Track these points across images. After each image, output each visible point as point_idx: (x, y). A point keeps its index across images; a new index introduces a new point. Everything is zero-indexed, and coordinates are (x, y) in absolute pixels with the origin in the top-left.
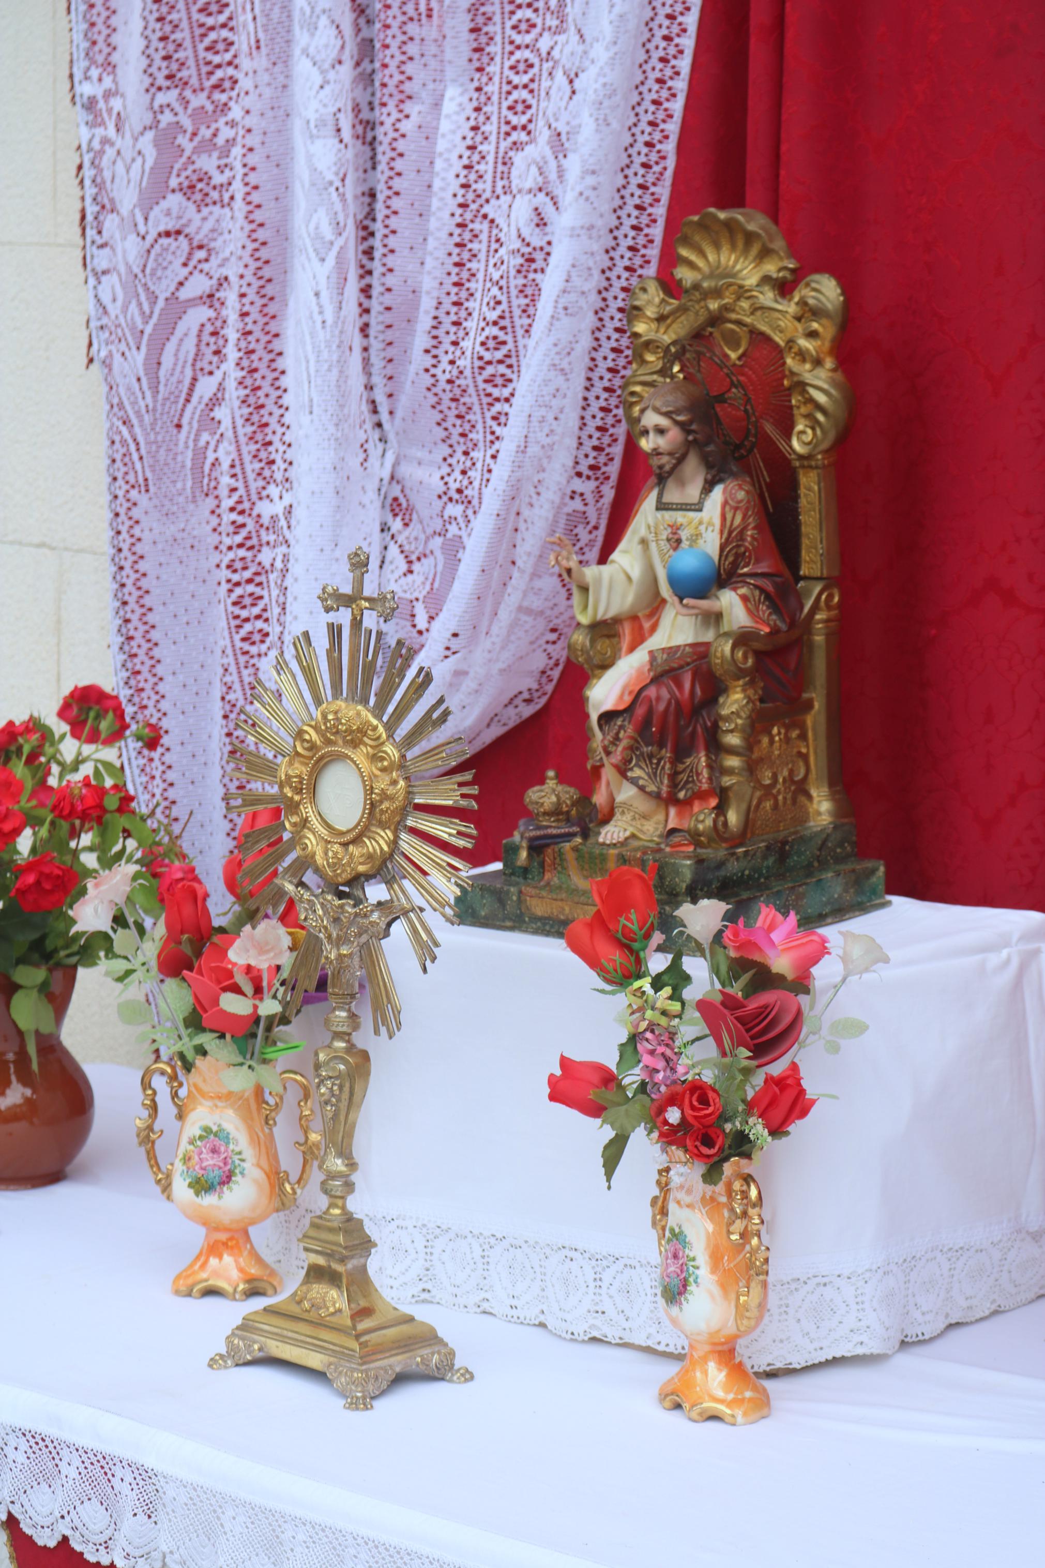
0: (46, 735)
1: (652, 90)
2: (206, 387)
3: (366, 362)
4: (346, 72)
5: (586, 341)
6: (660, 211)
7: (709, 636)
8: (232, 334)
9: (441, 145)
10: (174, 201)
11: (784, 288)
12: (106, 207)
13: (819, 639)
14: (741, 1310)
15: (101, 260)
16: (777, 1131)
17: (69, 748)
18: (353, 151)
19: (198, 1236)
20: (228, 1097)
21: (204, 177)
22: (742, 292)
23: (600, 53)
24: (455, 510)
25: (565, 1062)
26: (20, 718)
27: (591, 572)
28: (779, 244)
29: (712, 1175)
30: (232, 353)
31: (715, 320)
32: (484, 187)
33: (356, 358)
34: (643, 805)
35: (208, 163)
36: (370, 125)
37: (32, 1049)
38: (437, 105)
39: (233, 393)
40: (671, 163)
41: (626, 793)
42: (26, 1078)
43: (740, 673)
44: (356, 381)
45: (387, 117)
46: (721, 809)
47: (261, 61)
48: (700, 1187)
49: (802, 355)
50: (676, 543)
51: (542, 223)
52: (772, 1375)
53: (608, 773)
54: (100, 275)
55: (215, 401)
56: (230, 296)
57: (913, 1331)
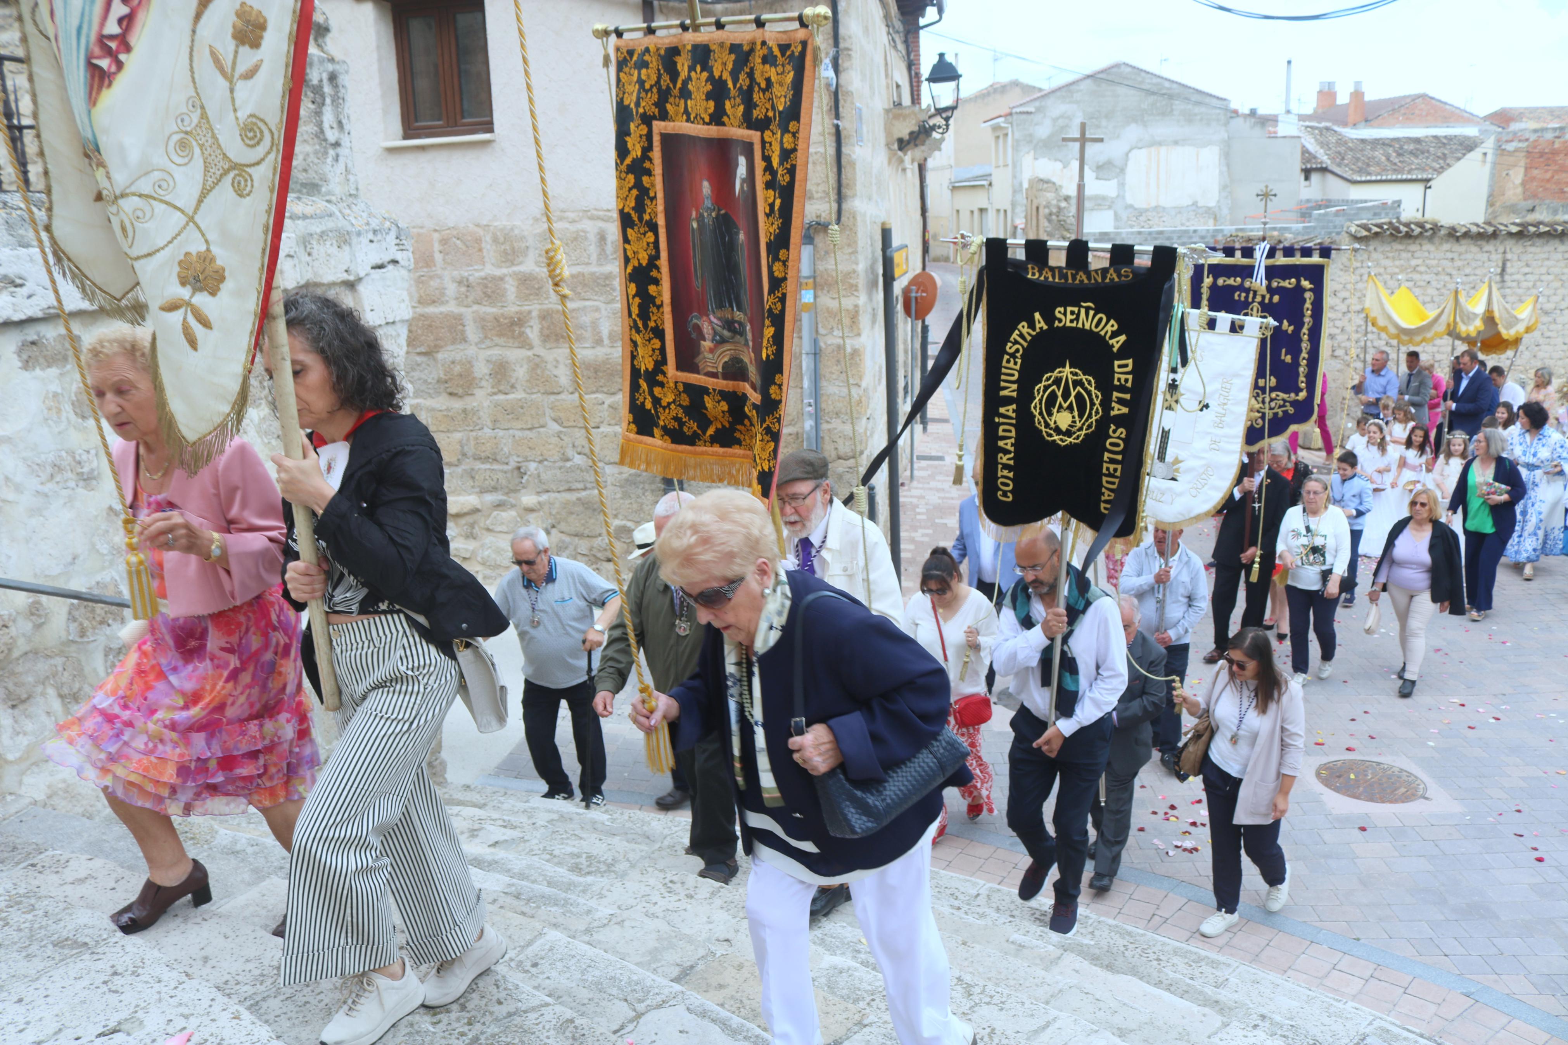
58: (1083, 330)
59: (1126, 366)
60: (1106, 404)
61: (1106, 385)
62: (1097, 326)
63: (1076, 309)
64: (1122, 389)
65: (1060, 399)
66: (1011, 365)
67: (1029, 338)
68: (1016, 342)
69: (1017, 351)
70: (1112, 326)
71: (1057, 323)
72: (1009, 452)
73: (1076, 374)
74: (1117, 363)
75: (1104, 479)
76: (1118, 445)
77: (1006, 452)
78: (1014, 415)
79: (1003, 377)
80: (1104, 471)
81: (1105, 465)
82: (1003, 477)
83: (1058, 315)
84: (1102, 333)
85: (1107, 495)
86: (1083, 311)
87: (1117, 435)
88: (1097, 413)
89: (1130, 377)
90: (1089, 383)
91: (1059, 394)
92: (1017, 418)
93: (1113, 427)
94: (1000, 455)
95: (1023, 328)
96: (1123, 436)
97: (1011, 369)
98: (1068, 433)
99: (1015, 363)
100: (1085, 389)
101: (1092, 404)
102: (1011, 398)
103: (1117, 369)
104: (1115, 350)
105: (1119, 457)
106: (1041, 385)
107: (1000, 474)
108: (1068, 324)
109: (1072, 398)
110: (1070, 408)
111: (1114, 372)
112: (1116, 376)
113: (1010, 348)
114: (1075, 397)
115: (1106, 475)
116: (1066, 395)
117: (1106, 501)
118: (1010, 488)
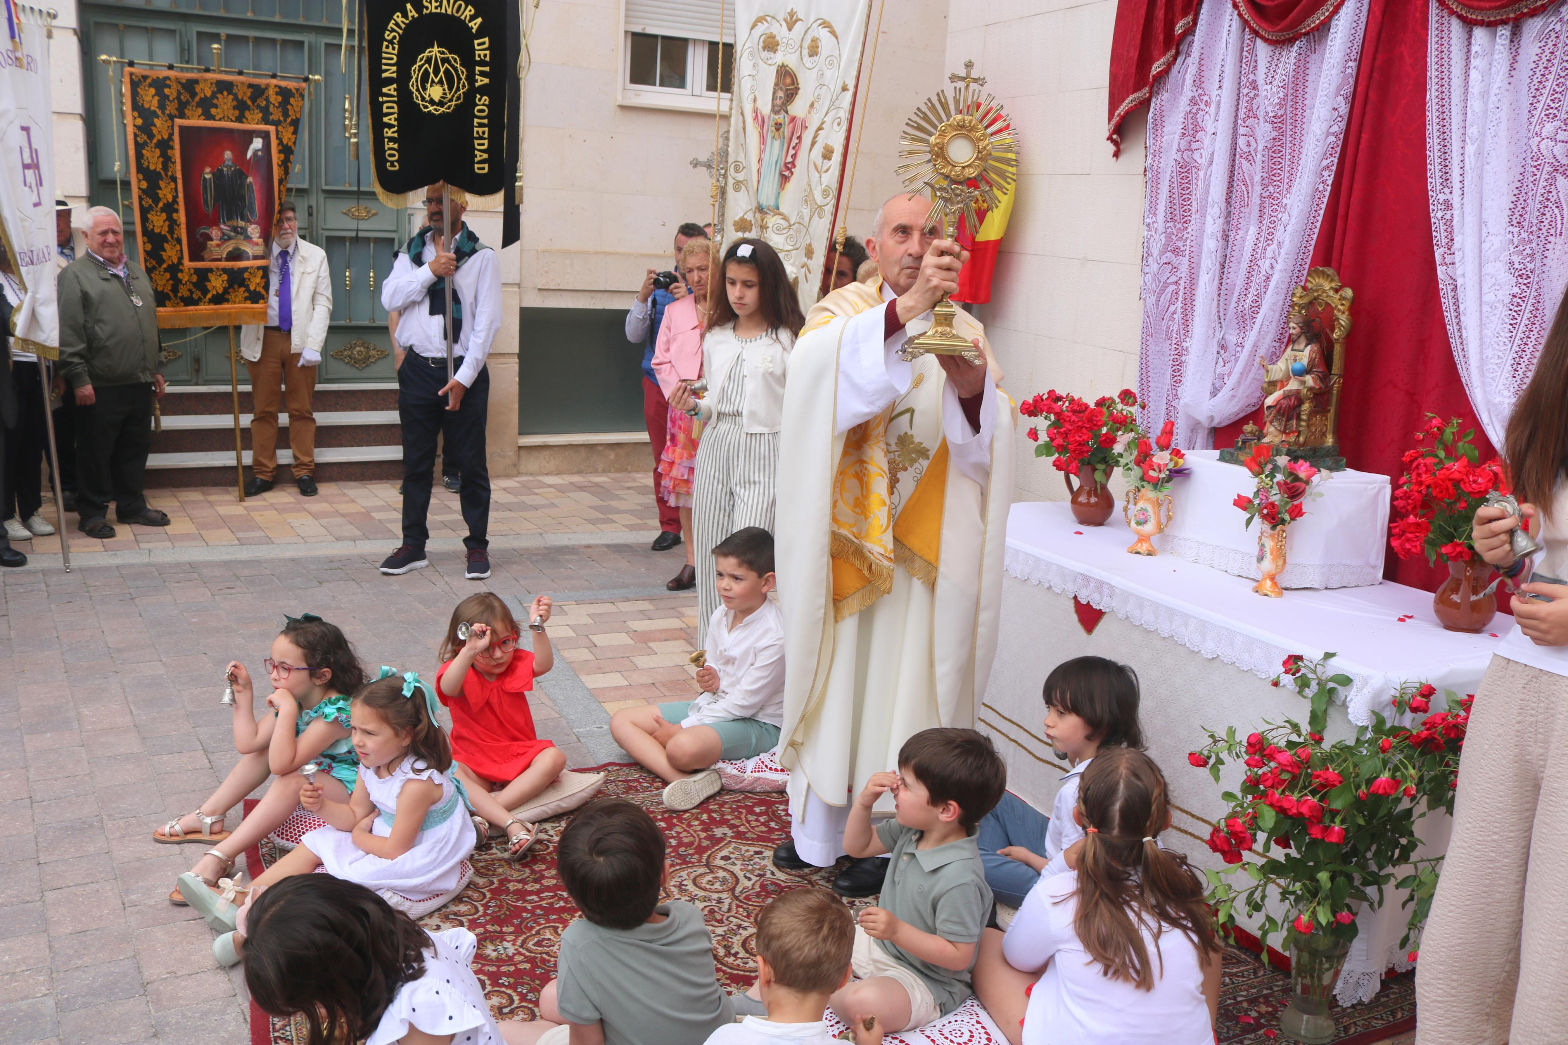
0: (1113, 401)
1: (1308, 232)
2: (1172, 308)
3: (1218, 305)
4: (1222, 220)
5: (1281, 303)
6: (1307, 266)
7: (1301, 388)
8: (1181, 293)
9: (1247, 243)
10: (1169, 254)
11: (1337, 291)
12: (1149, 255)
14: (1277, 566)
15: (1147, 270)
16: (1293, 519)
17: (1120, 406)
18: (1222, 242)
19: (1136, 538)
20: (1149, 500)
21: (1178, 248)
22: (1324, 291)
23: (1293, 220)
24: (1239, 349)
25: (1239, 495)
26: (1107, 396)
27: (1270, 367)
28: (1337, 278)
29: (1274, 528)
30: (1180, 299)
31: (1316, 298)
32: (1258, 256)
33: (1215, 303)
34: (1276, 433)
35: (1180, 244)
36: (1227, 236)
37: (1099, 487)
38: (1247, 231)
39: (1179, 311)
40: (1311, 253)
41: (1271, 429)
42: (1096, 495)
43: (1308, 399)
44: (1214, 310)
45: (1232, 234)
46: (1298, 436)
47: (1198, 216)
48: (1270, 532)
49: (1339, 310)
50: (1295, 360)
51: (1272, 268)
52: (1287, 589)
53: (1268, 424)
54: (1145, 274)
55: (1174, 313)
56: (1182, 282)
57: (1330, 586)
58: (446, 15)
59: (484, 43)
60: (471, 79)
61: (469, 62)
62: (457, 12)
64: (482, 63)
65: (432, 75)
66: (390, 50)
67: (403, 26)
68: (393, 30)
69: (394, 37)
70: (470, 11)
71: (425, 11)
72: (393, 126)
73: (443, 53)
74: (476, 42)
75: (476, 142)
76: (483, 111)
77: (390, 126)
78: (395, 93)
79: (384, 61)
80: (475, 135)
81: (476, 130)
82: (390, 149)
83: (426, 4)
84: (463, 17)
85: (480, 156)
87: (482, 103)
88: (464, 86)
89: (488, 52)
90: (455, 61)
91: (431, 71)
92: (398, 96)
93: (478, 96)
94: (386, 130)
95: (398, 17)
96: (487, 103)
97: (390, 54)
98: (441, 104)
99: (394, 49)
100: (452, 66)
101: (459, 79)
102: (392, 78)
103: (477, 47)
104: (474, 31)
105: (486, 121)
106: (416, 66)
107: (387, 147)
108: (434, 10)
109: (441, 73)
110: (441, 82)
111: (475, 50)
112: (477, 53)
113: (388, 36)
114: (445, 72)
115: (477, 139)
116: (436, 72)
117: (479, 162)
118: (396, 158)
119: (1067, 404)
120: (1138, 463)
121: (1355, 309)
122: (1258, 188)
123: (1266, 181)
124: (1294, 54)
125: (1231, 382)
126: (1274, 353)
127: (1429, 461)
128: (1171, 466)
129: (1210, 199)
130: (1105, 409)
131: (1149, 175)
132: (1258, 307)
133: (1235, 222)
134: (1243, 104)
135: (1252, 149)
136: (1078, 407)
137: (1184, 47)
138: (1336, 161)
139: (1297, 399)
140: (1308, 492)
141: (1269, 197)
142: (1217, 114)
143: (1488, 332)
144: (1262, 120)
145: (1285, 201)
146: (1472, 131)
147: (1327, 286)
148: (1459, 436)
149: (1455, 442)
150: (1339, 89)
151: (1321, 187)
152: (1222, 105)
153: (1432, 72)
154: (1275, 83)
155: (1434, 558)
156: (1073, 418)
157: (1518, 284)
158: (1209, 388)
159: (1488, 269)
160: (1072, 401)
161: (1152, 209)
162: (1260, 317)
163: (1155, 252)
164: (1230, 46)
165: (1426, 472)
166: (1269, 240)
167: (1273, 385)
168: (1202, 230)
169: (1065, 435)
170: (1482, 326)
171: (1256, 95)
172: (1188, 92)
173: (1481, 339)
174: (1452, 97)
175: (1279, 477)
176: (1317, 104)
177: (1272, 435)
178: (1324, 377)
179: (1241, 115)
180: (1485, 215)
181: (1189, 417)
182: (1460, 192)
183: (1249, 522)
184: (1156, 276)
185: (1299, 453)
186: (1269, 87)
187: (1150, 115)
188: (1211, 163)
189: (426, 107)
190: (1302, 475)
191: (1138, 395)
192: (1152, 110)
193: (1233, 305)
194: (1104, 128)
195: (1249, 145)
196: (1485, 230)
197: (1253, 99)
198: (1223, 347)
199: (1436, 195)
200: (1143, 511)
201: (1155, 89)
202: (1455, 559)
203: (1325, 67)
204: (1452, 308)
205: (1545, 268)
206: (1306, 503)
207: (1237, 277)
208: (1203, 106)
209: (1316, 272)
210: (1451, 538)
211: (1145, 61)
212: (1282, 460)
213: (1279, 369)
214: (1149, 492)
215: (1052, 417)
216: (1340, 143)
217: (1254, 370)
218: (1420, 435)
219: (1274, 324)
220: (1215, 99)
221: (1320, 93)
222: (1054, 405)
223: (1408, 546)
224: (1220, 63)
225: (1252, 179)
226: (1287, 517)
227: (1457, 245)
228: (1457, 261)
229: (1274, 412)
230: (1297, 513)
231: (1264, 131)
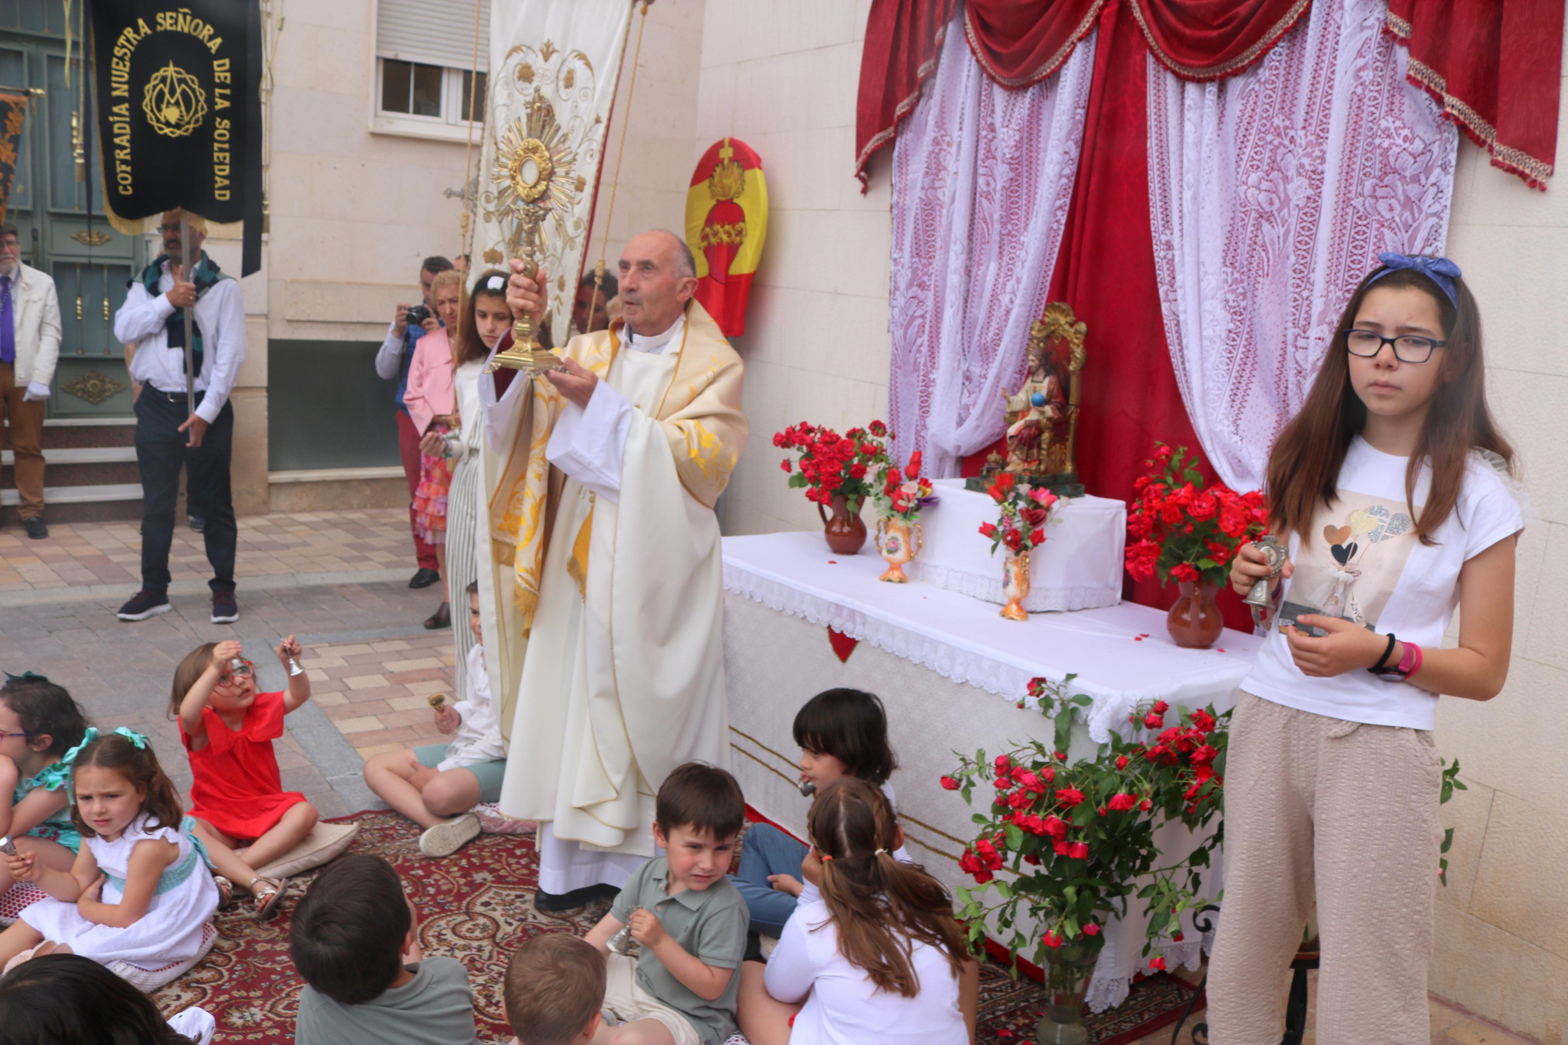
0: (864, 432)
1: (1044, 268)
2: (919, 341)
3: (963, 338)
4: (963, 257)
5: (1020, 336)
6: (1044, 301)
7: (1041, 418)
8: (927, 326)
9: (988, 278)
10: (915, 288)
11: (1072, 325)
12: (897, 288)
13: (1072, 422)
14: (1021, 591)
15: (894, 303)
16: (1035, 544)
17: (870, 437)
18: (964, 277)
19: (887, 566)
20: (899, 529)
21: (924, 282)
22: (1060, 325)
23: (1030, 257)
24: (982, 380)
25: (984, 524)
26: (858, 427)
27: (1011, 398)
28: (1071, 313)
29: (1017, 553)
31: (1053, 332)
32: (998, 291)
33: (959, 337)
34: (1018, 461)
35: (925, 279)
36: (970, 271)
37: (851, 516)
38: (988, 267)
39: (926, 343)
40: (1048, 289)
41: (1014, 458)
42: (849, 525)
43: (1048, 428)
44: (959, 343)
45: (974, 269)
46: (1039, 464)
47: (942, 252)
48: (1014, 557)
49: (1074, 344)
50: (1035, 391)
51: (1012, 302)
52: (1032, 612)
53: (1011, 453)
54: (893, 307)
55: (921, 345)
56: (928, 316)
57: (1072, 608)
58: (181, 34)
59: (224, 65)
60: (210, 101)
61: (208, 83)
62: (195, 31)
63: (174, 15)
64: (222, 85)
65: (167, 96)
66: (121, 67)
67: (135, 42)
68: (123, 46)
69: (125, 54)
70: (209, 30)
71: (159, 28)
72: (125, 148)
73: (179, 73)
74: (216, 63)
75: (216, 167)
76: (223, 135)
77: (122, 148)
78: (127, 113)
79: (114, 79)
80: (216, 160)
81: (216, 154)
82: (122, 172)
83: (159, 20)
84: (201, 37)
85: (220, 182)
86: (181, 17)
87: (223, 127)
88: (203, 109)
89: (228, 75)
90: (193, 81)
91: (166, 91)
92: (131, 116)
93: (218, 120)
94: (117, 151)
95: (129, 33)
96: (228, 127)
97: (121, 72)
98: (178, 126)
99: (125, 66)
100: (190, 88)
101: (198, 101)
102: (123, 97)
103: (216, 68)
104: (213, 51)
105: (227, 146)
106: (149, 86)
107: (118, 169)
108: (169, 28)
109: (178, 94)
110: (177, 104)
111: (214, 71)
112: (217, 74)
113: (118, 52)
114: (181, 93)
115: (217, 164)
116: (172, 92)
117: (220, 189)
118: (129, 181)
119: (819, 435)
120: (888, 492)
121: (1089, 343)
122: (997, 226)
123: (1005, 220)
124: (1027, 100)
125: (975, 412)
126: (1015, 385)
127: (1159, 487)
128: (919, 495)
129: (953, 236)
130: (855, 440)
131: (895, 211)
132: (1000, 340)
133: (976, 258)
134: (982, 145)
135: (991, 188)
136: (830, 438)
137: (926, 90)
138: (1068, 201)
139: (1036, 428)
140: (1049, 518)
141: (1009, 234)
142: (958, 153)
143: (1208, 365)
144: (999, 161)
145: (1023, 239)
146: (1188, 177)
147: (1063, 320)
148: (1185, 462)
149: (1182, 468)
150: (1069, 134)
151: (1055, 226)
152: (963, 146)
153: (1152, 122)
154: (1011, 126)
155: (1165, 579)
156: (825, 449)
157: (1232, 320)
158: (954, 418)
159: (1207, 305)
160: (824, 432)
161: (899, 246)
162: (1001, 350)
163: (902, 286)
164: (969, 90)
165: (1157, 497)
166: (1008, 276)
167: (1015, 416)
168: (945, 265)
169: (817, 466)
170: (1202, 359)
171: (994, 137)
172: (931, 132)
173: (1202, 371)
174: (1170, 145)
175: (1022, 504)
176: (1050, 148)
177: (1015, 464)
178: (1062, 407)
179: (981, 155)
180: (1203, 256)
181: (937, 446)
182: (1179, 234)
183: (994, 548)
184: (903, 311)
185: (1040, 481)
186: (1005, 130)
187: (896, 153)
188: (953, 201)
189: (161, 129)
190: (1043, 502)
191: (888, 427)
192: (897, 149)
193: (976, 338)
194: (851, 164)
195: (988, 184)
196: (1202, 270)
197: (991, 141)
198: (968, 378)
199: (1159, 237)
200: (894, 540)
201: (900, 129)
202: (1184, 579)
203: (1056, 113)
204: (1176, 342)
205: (1256, 306)
206: (1048, 529)
207: (980, 312)
208: (945, 146)
209: (1053, 306)
210: (1180, 559)
211: (889, 103)
212: (1024, 488)
213: (1020, 399)
214: (899, 521)
215: (805, 448)
216: (1072, 185)
217: (997, 401)
218: (1150, 462)
219: (1015, 356)
220: (956, 140)
221: (1052, 136)
222: (806, 437)
223: (1141, 568)
224: (960, 106)
225: (991, 217)
226: (1029, 543)
227: (1178, 283)
228: (1179, 297)
229: (1016, 441)
230: (1038, 538)
231: (1002, 172)
